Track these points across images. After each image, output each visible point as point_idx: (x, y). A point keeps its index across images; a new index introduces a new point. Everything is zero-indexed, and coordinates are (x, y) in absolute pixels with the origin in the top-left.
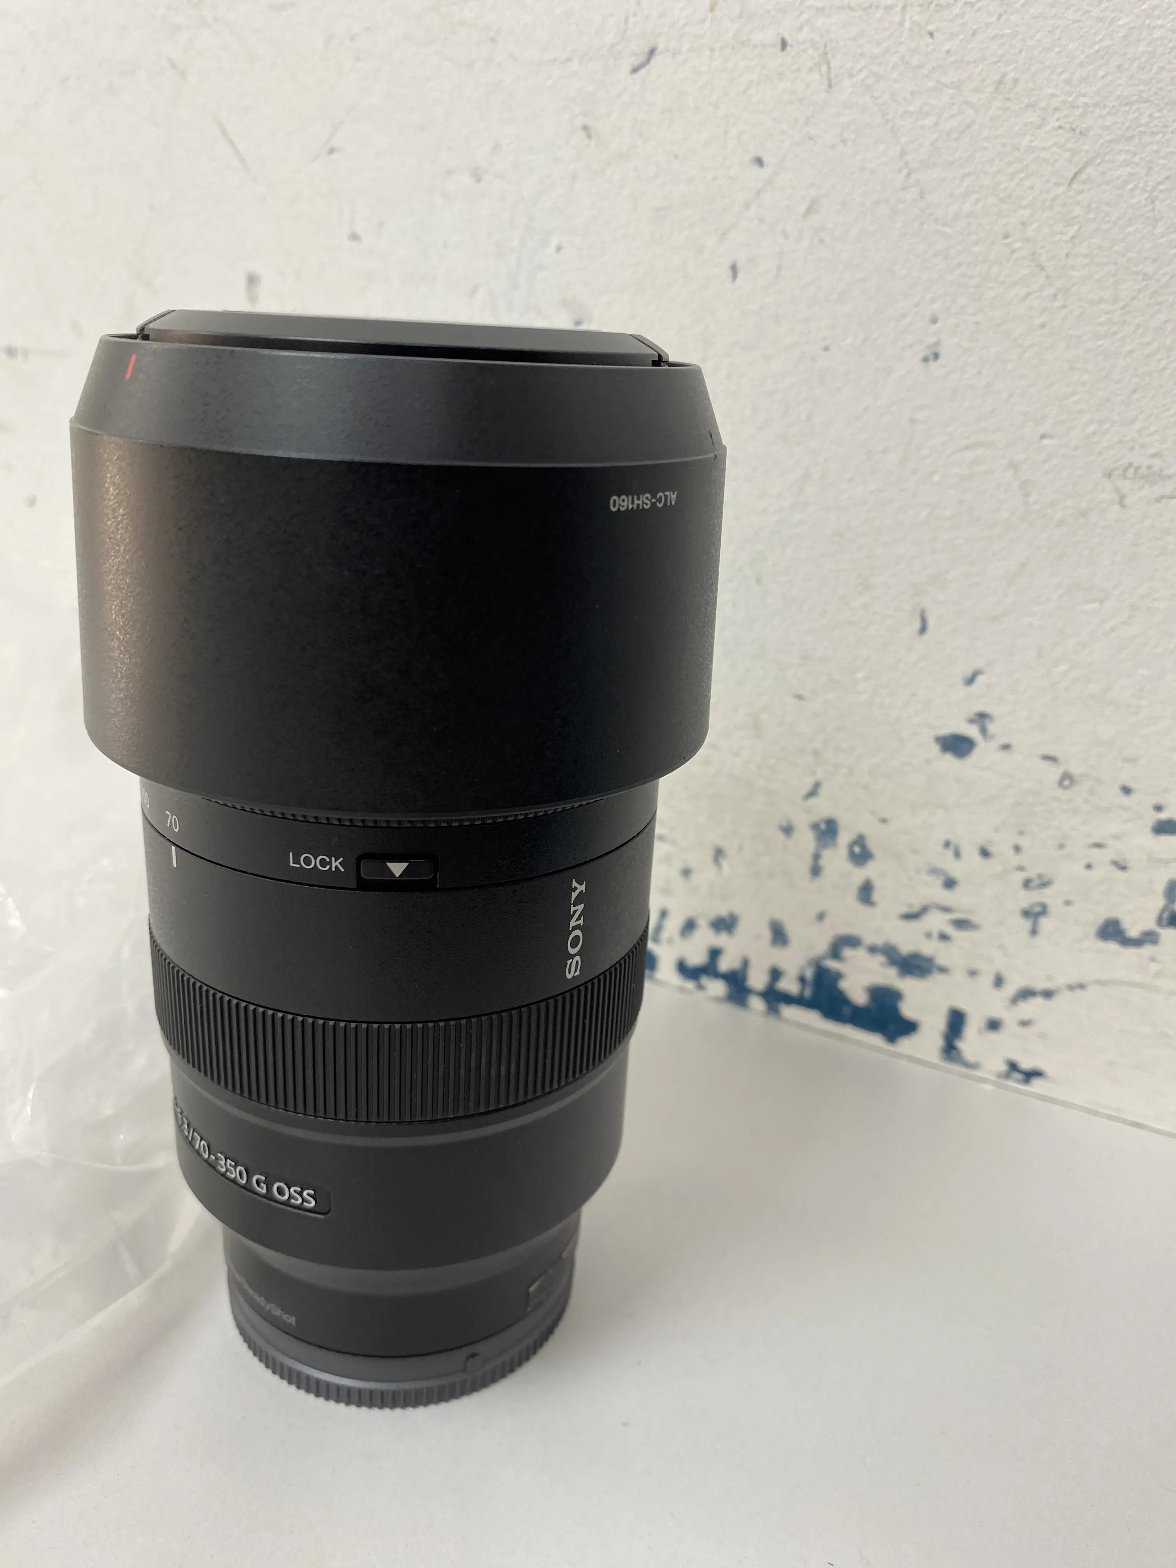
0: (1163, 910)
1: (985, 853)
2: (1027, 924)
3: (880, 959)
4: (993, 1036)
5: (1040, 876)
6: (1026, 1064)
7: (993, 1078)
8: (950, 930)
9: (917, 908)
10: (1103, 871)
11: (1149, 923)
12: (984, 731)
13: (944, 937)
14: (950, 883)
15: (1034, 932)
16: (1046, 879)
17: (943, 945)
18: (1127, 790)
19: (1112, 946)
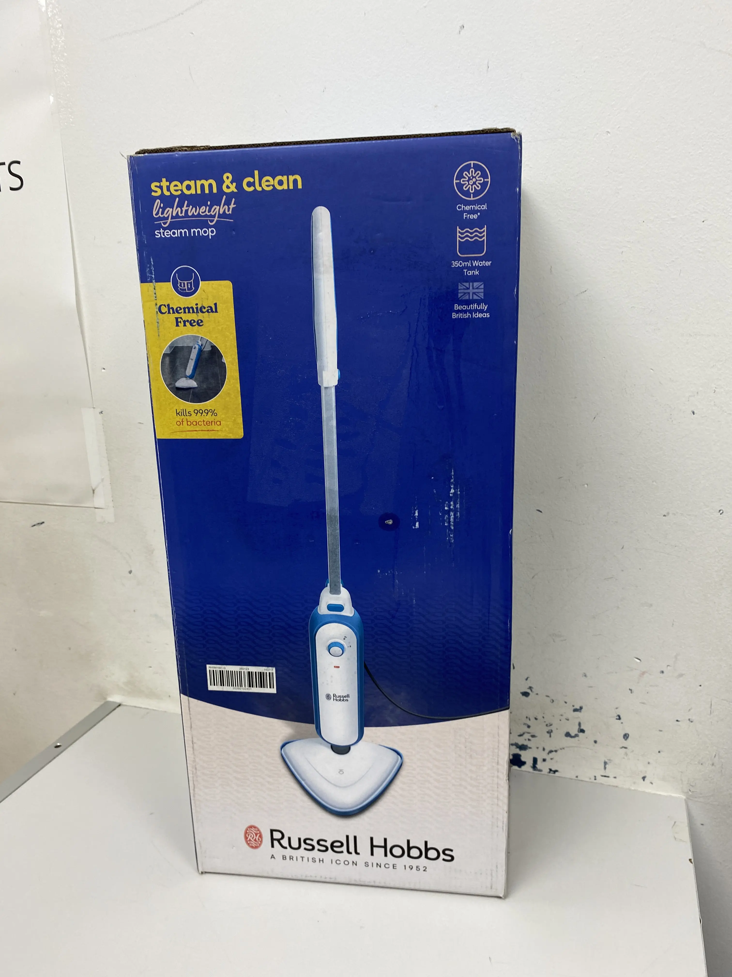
0: (579, 729)
1: (536, 719)
2: (548, 735)
3: (514, 747)
4: (544, 763)
5: (550, 723)
6: (553, 769)
7: (547, 773)
8: (530, 738)
9: (522, 733)
10: (564, 721)
11: (576, 732)
12: (531, 691)
13: (529, 740)
14: (529, 727)
15: (550, 736)
16: (551, 724)
17: (529, 742)
18: (566, 703)
19: (569, 738)
